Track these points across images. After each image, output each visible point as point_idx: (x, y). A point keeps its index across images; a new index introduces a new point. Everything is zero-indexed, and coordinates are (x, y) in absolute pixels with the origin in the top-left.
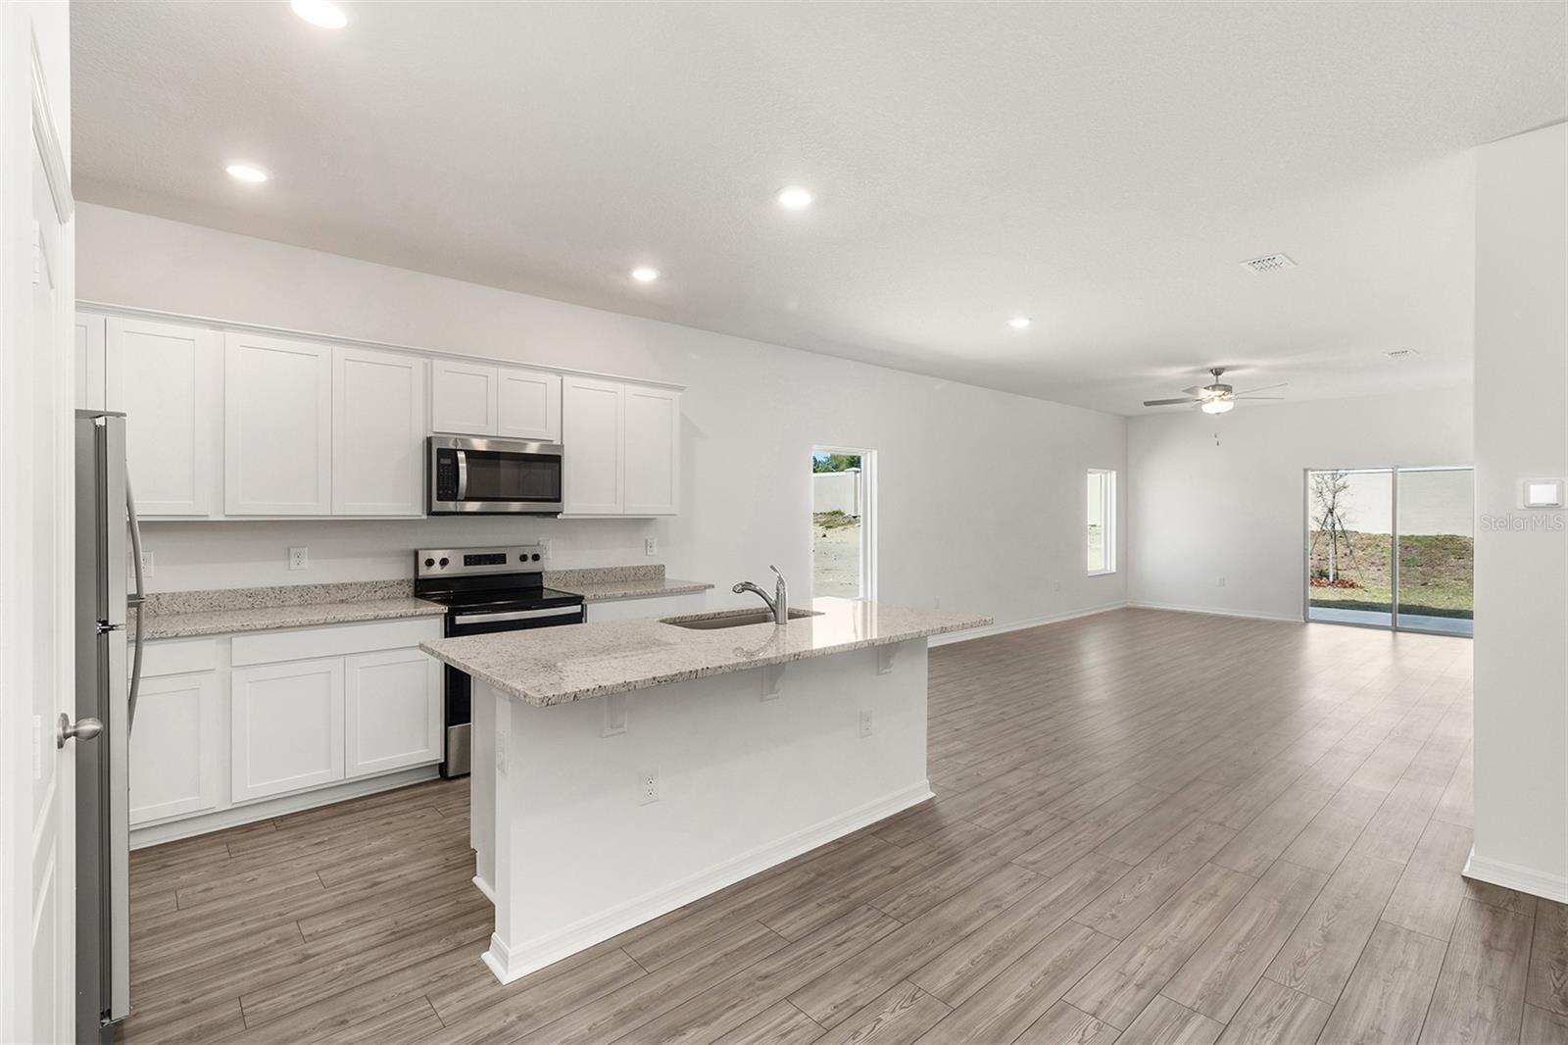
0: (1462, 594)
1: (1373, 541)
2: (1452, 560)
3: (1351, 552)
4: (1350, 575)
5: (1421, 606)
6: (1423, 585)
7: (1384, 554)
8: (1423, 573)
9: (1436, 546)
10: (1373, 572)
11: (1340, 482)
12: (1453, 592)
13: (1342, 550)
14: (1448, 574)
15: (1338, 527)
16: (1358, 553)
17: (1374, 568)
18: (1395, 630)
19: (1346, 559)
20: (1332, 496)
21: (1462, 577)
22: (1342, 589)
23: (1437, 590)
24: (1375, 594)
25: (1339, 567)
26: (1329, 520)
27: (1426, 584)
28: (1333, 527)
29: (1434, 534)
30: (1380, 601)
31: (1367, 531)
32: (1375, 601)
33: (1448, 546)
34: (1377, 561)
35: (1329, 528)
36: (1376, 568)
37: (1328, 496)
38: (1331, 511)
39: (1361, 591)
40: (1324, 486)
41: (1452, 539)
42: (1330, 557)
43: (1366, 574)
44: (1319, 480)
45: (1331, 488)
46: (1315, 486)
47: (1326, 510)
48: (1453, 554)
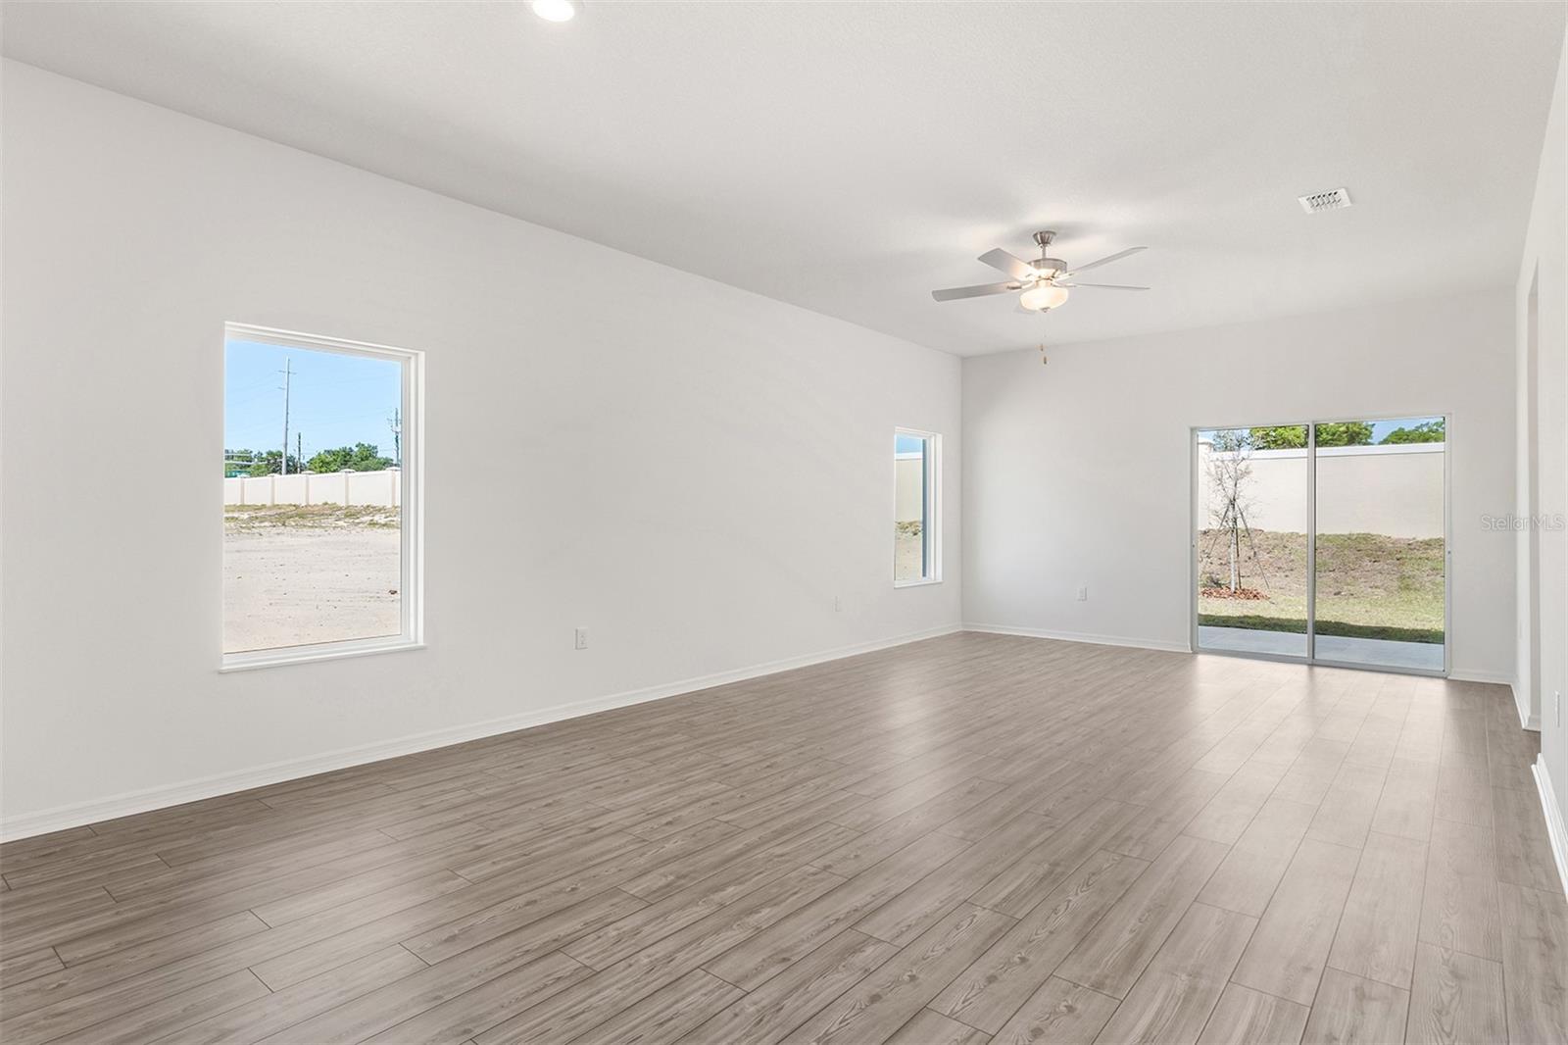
0: (1381, 605)
1: (1281, 542)
2: (1367, 563)
3: (1255, 553)
4: (1253, 583)
5: (1336, 623)
6: (1335, 594)
7: (1292, 557)
8: (1336, 580)
9: (1349, 547)
10: (1279, 580)
11: (1242, 466)
12: (1370, 603)
13: (1245, 552)
14: (1363, 580)
15: (1240, 525)
16: (1264, 556)
17: (1281, 574)
18: (1313, 663)
19: (1250, 563)
20: (1233, 483)
21: (1379, 584)
22: (1245, 601)
23: (1351, 600)
24: (1282, 606)
25: (1242, 573)
26: (1230, 514)
27: (1339, 593)
28: (1235, 522)
29: (1346, 533)
30: (1288, 617)
31: (1274, 530)
32: (1283, 616)
33: (1362, 546)
34: (1285, 566)
35: (1231, 524)
36: (1283, 575)
37: (1229, 484)
38: (1232, 502)
39: (1267, 603)
40: (1224, 471)
41: (1366, 538)
42: (1232, 561)
43: (1273, 582)
44: (1219, 463)
45: (1232, 473)
46: (1214, 473)
47: (1227, 501)
48: (1368, 556)
